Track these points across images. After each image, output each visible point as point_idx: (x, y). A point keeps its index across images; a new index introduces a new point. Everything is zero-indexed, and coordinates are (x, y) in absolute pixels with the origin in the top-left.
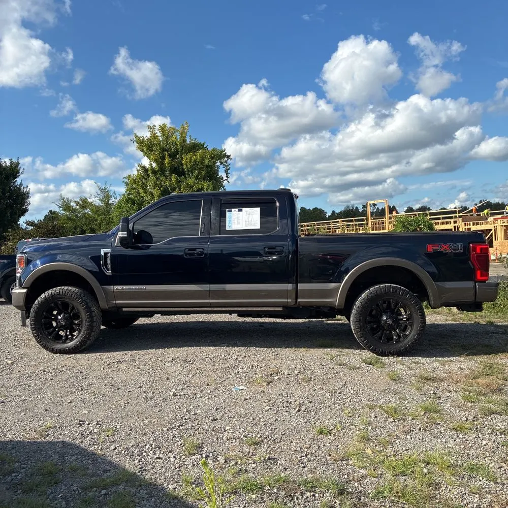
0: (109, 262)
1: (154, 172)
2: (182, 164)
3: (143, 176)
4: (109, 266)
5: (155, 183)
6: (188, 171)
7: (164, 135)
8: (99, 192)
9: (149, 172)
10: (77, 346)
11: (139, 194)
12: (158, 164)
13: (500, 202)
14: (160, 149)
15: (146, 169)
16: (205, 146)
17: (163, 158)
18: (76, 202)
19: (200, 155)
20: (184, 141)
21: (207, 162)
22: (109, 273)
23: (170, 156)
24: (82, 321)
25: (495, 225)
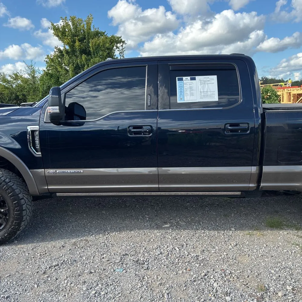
0: (37, 142)
1: (67, 52)
2: (89, 47)
3: (59, 56)
4: (38, 146)
5: (68, 61)
6: (94, 52)
7: (74, 25)
8: (27, 68)
9: (64, 53)
10: (6, 237)
11: (56, 69)
12: (70, 47)
13: (273, 78)
14: (72, 35)
15: (61, 50)
16: (105, 34)
17: (74, 42)
18: (10, 76)
19: (102, 40)
20: (90, 29)
21: (107, 45)
22: (39, 154)
23: (79, 41)
24: (9, 210)
25: (283, 92)
